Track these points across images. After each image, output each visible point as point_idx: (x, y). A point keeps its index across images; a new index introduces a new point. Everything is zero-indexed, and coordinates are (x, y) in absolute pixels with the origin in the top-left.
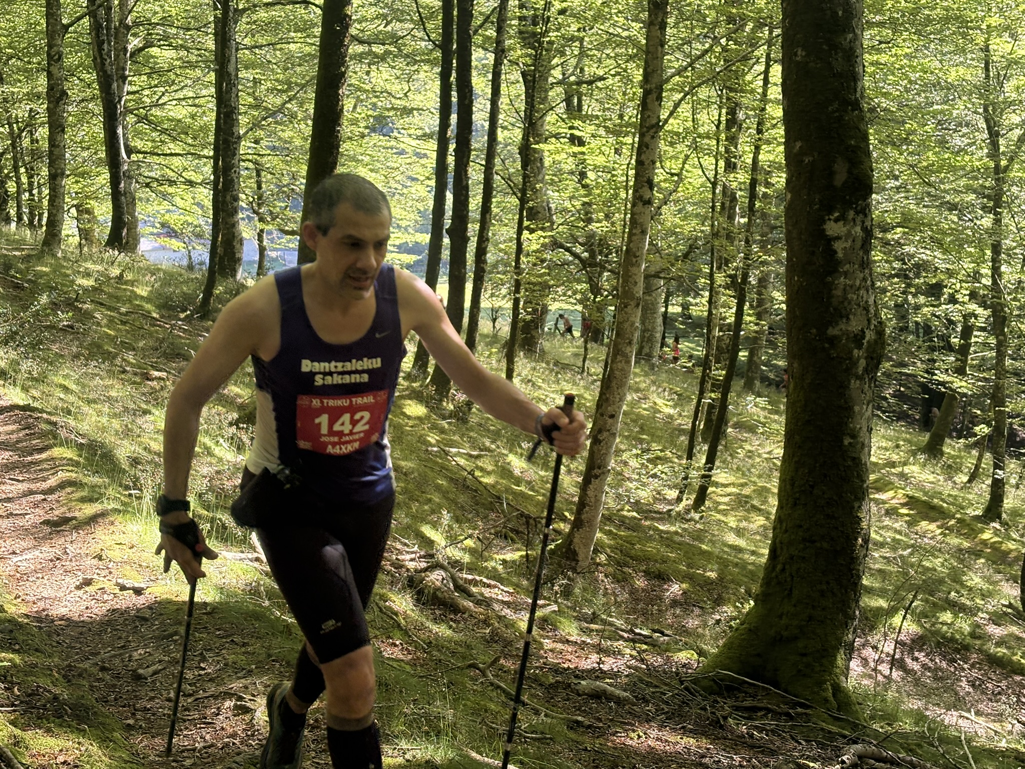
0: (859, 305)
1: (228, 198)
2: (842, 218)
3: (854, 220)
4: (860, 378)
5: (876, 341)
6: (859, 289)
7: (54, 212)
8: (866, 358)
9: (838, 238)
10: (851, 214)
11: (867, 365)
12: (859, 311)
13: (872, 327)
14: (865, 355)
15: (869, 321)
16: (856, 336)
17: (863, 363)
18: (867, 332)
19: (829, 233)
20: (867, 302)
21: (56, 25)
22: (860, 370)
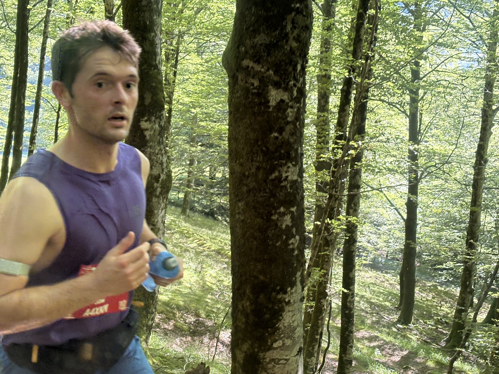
0: (157, 162)
2: (149, 120)
3: (155, 121)
4: (158, 197)
5: (166, 180)
6: (157, 154)
8: (161, 187)
9: (147, 130)
10: (153, 118)
11: (162, 191)
12: (158, 165)
13: (164, 173)
14: (160, 186)
15: (163, 170)
16: (155, 177)
17: (159, 190)
18: (161, 175)
19: (142, 127)
20: (162, 161)
22: (158, 193)
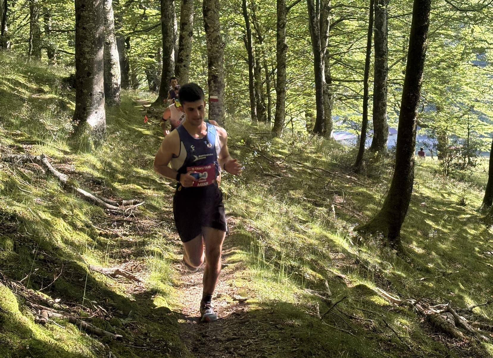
1: (380, 104)
7: (279, 112)
21: (282, 7)
